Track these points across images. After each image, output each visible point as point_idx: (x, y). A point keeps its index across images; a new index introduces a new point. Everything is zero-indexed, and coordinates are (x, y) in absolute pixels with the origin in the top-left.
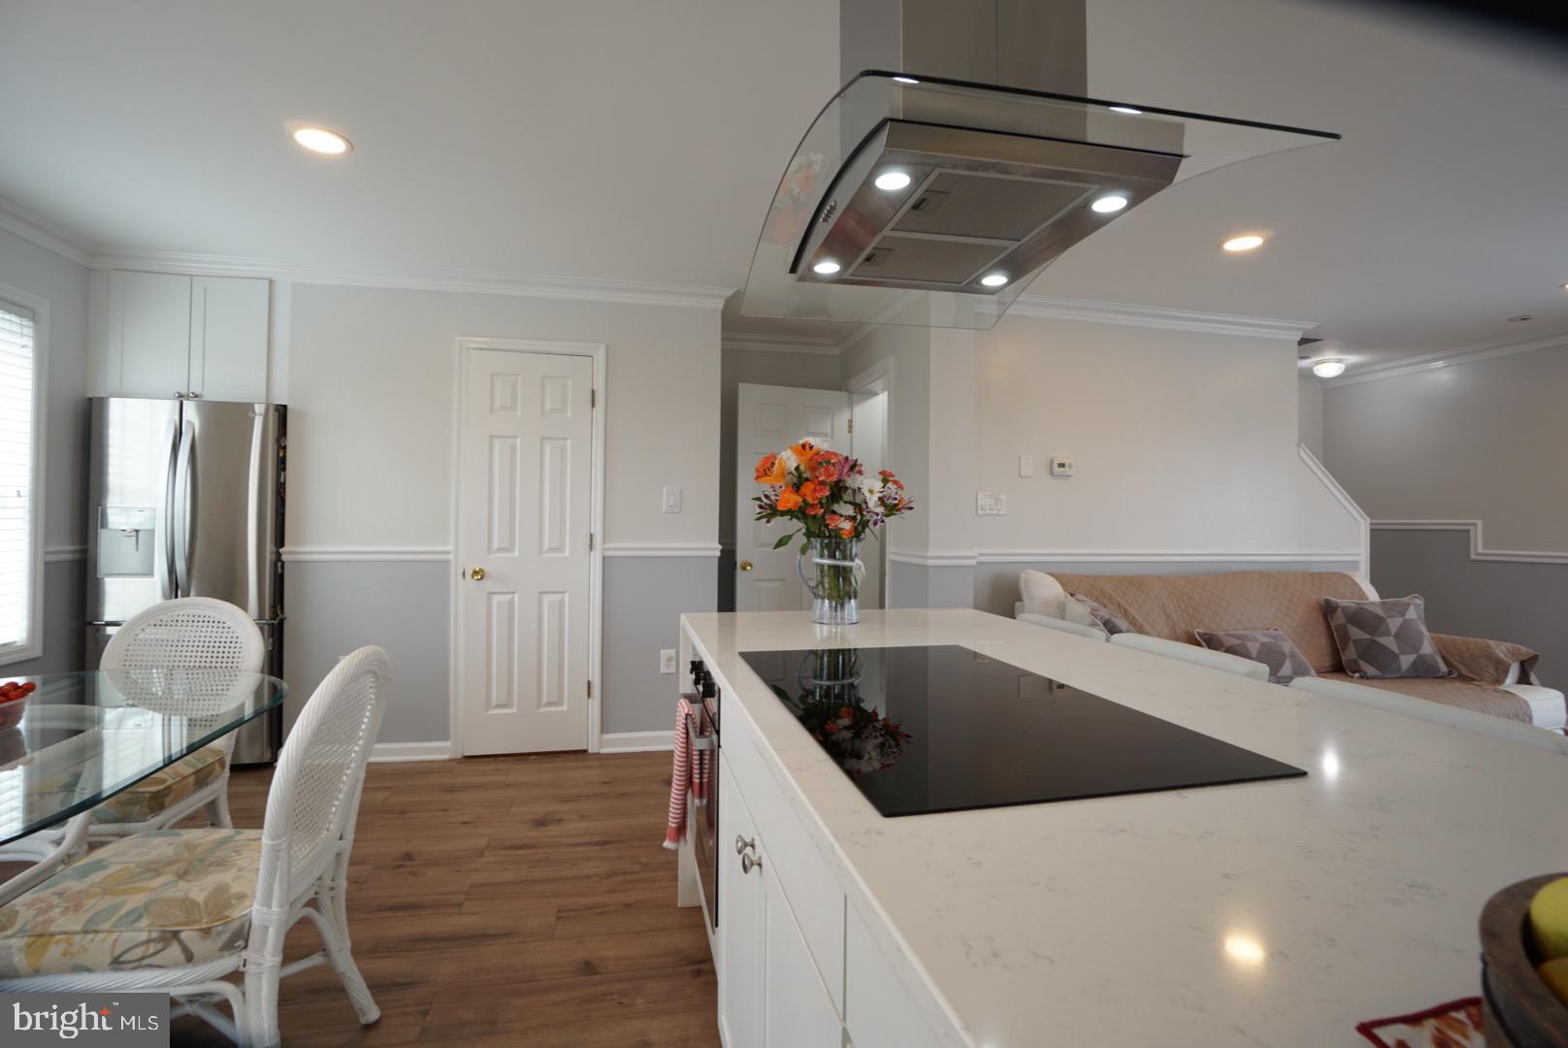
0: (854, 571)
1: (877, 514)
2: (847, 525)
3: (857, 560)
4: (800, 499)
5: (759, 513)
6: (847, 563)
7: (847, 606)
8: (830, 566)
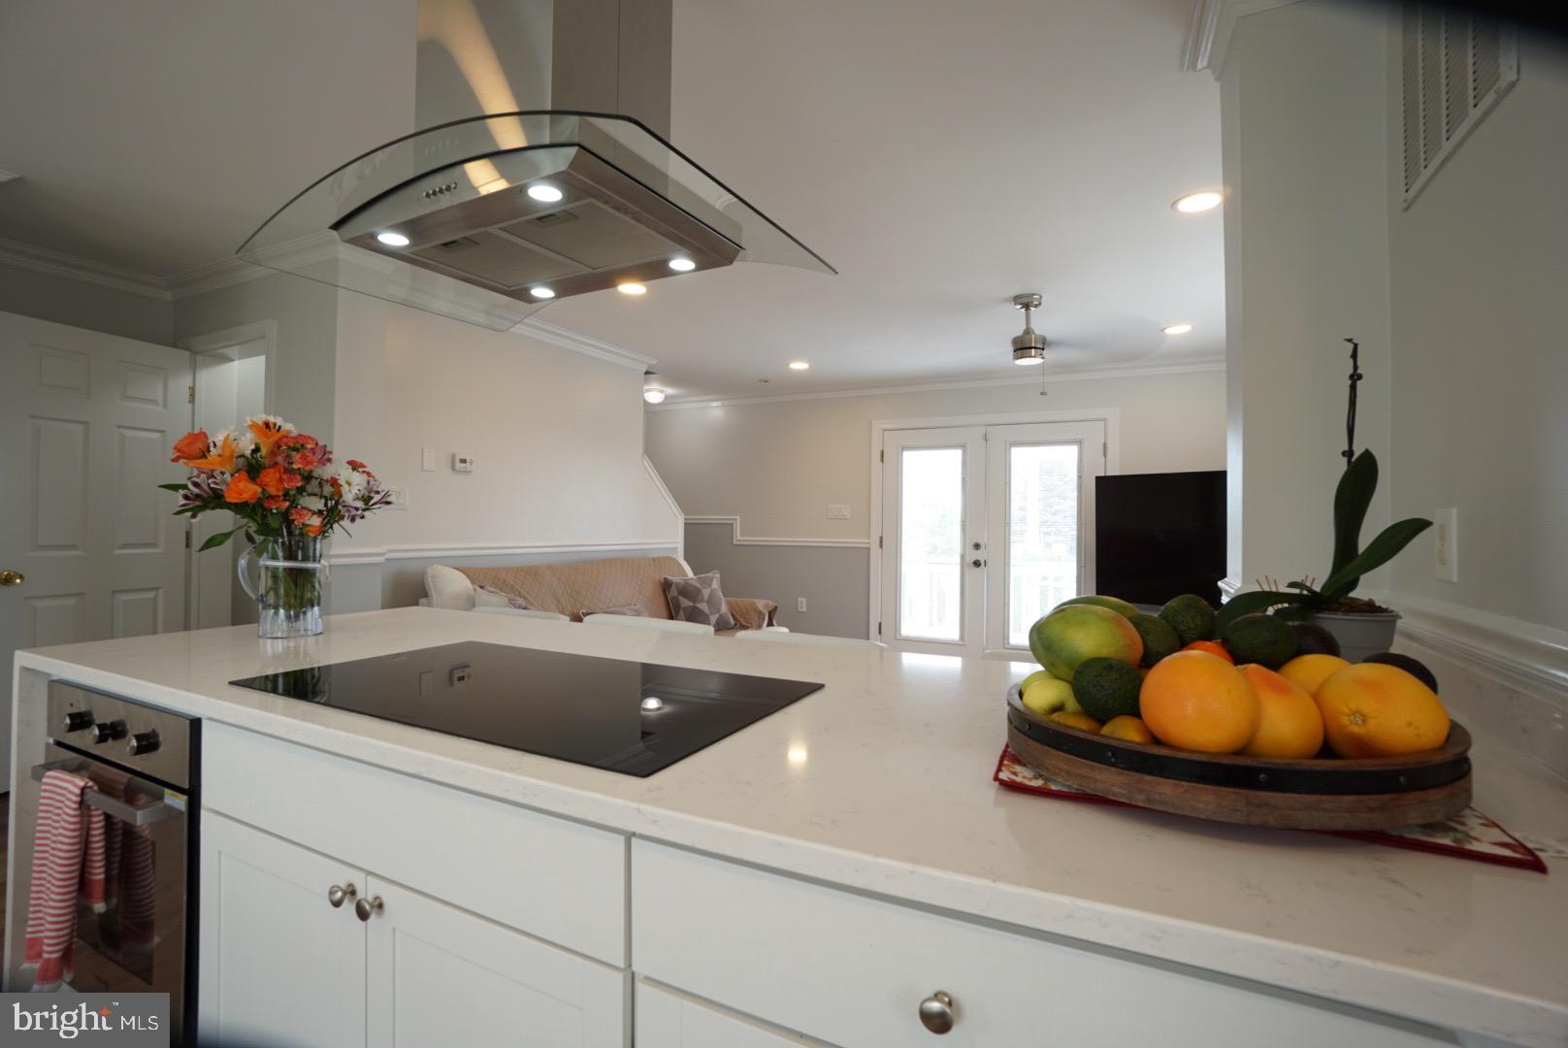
0: (318, 575)
1: (357, 509)
2: (316, 521)
3: (322, 561)
4: (259, 490)
5: (183, 505)
6: (310, 565)
7: (309, 614)
8: (285, 569)
